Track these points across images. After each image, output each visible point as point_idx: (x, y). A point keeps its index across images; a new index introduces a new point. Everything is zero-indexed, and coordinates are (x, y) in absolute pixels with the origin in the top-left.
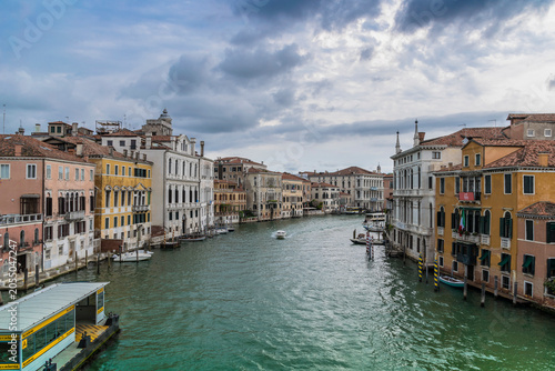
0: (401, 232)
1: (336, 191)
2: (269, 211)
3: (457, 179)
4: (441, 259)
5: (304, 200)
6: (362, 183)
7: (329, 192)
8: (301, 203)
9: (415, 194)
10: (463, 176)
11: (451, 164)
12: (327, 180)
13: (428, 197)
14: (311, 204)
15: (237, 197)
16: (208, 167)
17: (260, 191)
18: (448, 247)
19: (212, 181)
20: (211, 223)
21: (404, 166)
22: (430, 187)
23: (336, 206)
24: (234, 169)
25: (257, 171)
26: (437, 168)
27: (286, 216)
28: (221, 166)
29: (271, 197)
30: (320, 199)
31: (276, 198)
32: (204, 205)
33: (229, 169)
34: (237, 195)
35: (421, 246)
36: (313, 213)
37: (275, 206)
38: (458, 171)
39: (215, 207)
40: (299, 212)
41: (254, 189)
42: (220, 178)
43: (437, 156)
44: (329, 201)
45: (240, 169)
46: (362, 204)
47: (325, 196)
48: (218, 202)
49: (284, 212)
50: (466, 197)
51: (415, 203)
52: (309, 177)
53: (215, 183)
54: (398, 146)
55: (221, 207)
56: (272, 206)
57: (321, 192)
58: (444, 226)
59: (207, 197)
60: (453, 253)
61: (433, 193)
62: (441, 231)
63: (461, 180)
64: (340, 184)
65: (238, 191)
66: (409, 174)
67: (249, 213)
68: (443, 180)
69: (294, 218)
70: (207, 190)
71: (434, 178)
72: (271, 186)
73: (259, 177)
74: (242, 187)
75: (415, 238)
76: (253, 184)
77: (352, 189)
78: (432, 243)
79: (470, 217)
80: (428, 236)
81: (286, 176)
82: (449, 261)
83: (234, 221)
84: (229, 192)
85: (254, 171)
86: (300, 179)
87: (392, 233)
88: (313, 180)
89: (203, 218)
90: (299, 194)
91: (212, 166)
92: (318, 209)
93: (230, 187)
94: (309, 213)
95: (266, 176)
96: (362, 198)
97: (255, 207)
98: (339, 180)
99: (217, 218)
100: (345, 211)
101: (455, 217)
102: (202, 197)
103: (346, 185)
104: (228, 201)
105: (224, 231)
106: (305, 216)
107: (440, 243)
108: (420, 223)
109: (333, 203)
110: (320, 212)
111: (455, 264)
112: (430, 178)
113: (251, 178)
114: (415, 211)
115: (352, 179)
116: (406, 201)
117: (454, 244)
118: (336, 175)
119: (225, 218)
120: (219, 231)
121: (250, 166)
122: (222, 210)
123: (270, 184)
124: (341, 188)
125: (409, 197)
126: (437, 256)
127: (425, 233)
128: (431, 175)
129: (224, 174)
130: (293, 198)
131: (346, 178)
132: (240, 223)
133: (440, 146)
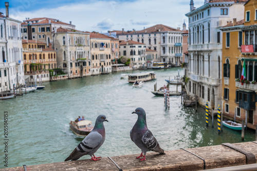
0: (195, 84)
1: (142, 48)
2: (78, 69)
3: (240, 33)
4: (227, 106)
5: (113, 58)
6: (167, 39)
7: (136, 49)
8: (109, 60)
9: (205, 48)
10: (245, 31)
11: (235, 20)
12: (135, 38)
13: (217, 50)
14: (119, 61)
15: (47, 56)
16: (14, 28)
17: (69, 49)
18: (233, 95)
19: (20, 42)
20: (22, 82)
21: (196, 22)
22: (219, 41)
23: (143, 62)
24: (43, 30)
25: (65, 31)
26: (224, 24)
27: (96, 73)
28: (29, 26)
29: (80, 56)
30: (128, 56)
31: (85, 56)
32: (13, 64)
33: (37, 29)
34: (46, 54)
35: (211, 96)
36: (122, 69)
37: (84, 64)
38: (241, 26)
39: (25, 66)
40: (108, 68)
41: (63, 48)
42: (30, 38)
43: (225, 12)
44: (136, 57)
45: (49, 29)
46: (167, 60)
47: (132, 53)
48: (28, 61)
49: (93, 69)
50: (247, 49)
51: (206, 57)
52: (118, 35)
53: (24, 43)
54: (192, 4)
55: (31, 66)
56: (81, 64)
57: (128, 49)
58: (229, 77)
59: (15, 57)
60: (237, 100)
61: (220, 46)
62: (227, 81)
63: (244, 34)
64: (146, 41)
65: (47, 50)
66: (201, 30)
67: (59, 72)
68: (228, 34)
69: (103, 74)
70: (15, 50)
71: (221, 33)
72: (80, 46)
73: (68, 36)
74: (52, 47)
75: (206, 88)
76: (62, 44)
77: (158, 45)
78: (219, 92)
79: (251, 67)
80: (216, 86)
81: (94, 35)
82: (233, 107)
83: (44, 79)
84: (38, 51)
85: (62, 31)
86: (108, 37)
87: (188, 84)
88: (121, 38)
89: (13, 77)
90: (107, 51)
91: (19, 27)
92: (126, 65)
93: (39, 47)
94: (118, 69)
95: (75, 36)
96: (167, 54)
97: (65, 65)
98: (146, 37)
99: (28, 76)
100: (152, 66)
101: (238, 68)
102: (10, 56)
103: (153, 42)
104: (38, 61)
105: (33, 88)
106: (114, 72)
107: (226, 91)
108: (210, 75)
109: (140, 59)
110: (127, 68)
111: (239, 110)
112: (219, 33)
113: (59, 38)
114: (206, 63)
115: (158, 36)
116: (199, 55)
117: (237, 92)
118: (142, 33)
119: (35, 76)
120: (29, 89)
121: (58, 26)
122: (33, 69)
123: (79, 43)
124: (148, 45)
125: (201, 51)
126: (223, 103)
127: (214, 83)
128: (219, 31)
129: (33, 34)
130: (102, 56)
131: (152, 36)
132: (50, 81)
133: (228, 3)
